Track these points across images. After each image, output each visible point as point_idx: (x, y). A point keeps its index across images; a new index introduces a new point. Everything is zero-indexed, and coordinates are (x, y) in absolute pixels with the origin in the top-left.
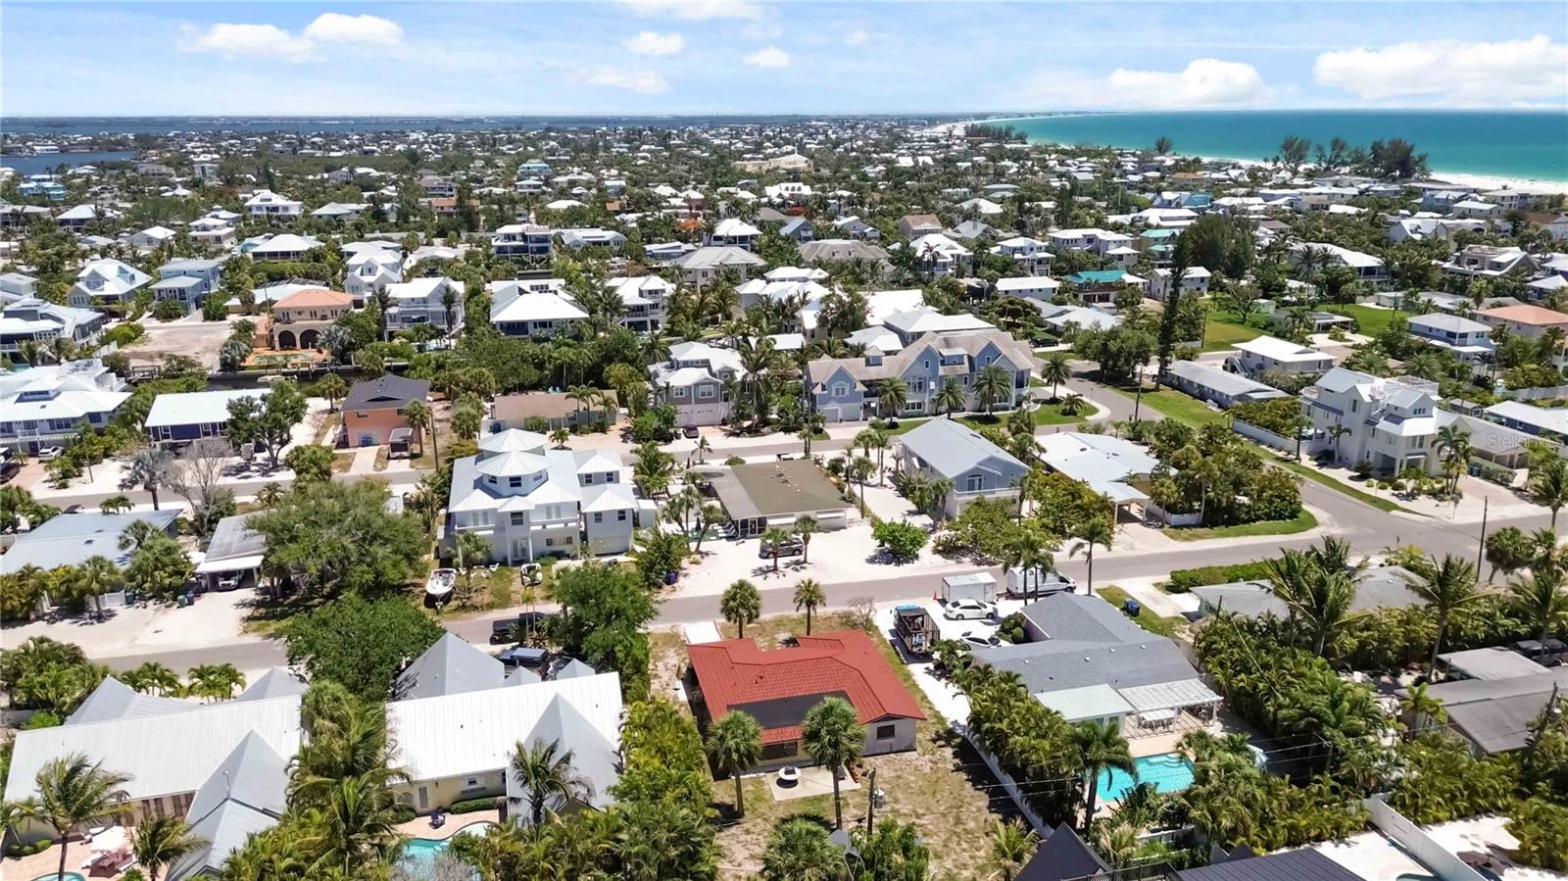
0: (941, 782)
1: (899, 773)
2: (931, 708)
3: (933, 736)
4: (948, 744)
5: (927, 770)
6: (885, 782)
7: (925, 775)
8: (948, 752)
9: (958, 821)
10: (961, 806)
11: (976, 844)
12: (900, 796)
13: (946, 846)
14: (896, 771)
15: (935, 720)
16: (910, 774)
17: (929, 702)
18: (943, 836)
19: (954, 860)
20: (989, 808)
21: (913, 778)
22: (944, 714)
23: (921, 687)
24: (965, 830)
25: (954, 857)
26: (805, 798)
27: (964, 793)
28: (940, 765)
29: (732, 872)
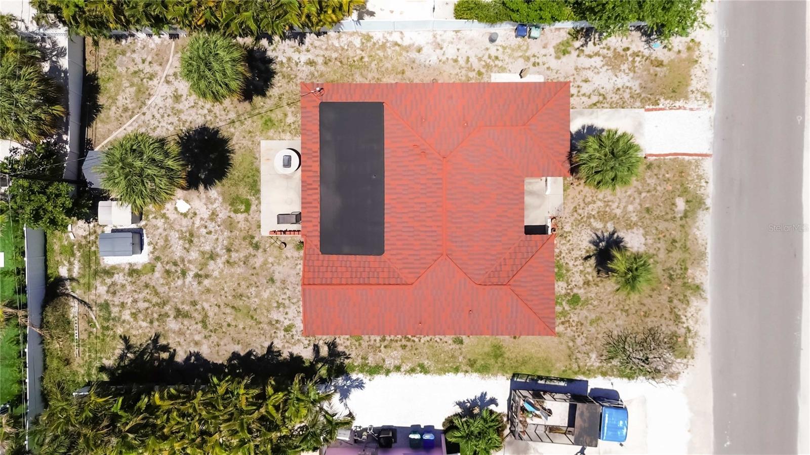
0: (253, 323)
1: (278, 284)
2: (398, 368)
3: (340, 349)
4: (318, 358)
5: (275, 315)
6: (265, 263)
7: (268, 311)
8: (307, 355)
9: (179, 313)
10: (205, 326)
11: (141, 316)
12: (239, 270)
13: (147, 286)
14: (283, 282)
15: (371, 361)
16: (273, 294)
17: (412, 370)
18: (161, 290)
19: (123, 286)
20: (198, 355)
21: (266, 295)
22: (379, 379)
23: (451, 376)
24: (167, 315)
25: (129, 288)
26: (258, 171)
27: (227, 339)
28: (281, 333)
29: (160, 73)
